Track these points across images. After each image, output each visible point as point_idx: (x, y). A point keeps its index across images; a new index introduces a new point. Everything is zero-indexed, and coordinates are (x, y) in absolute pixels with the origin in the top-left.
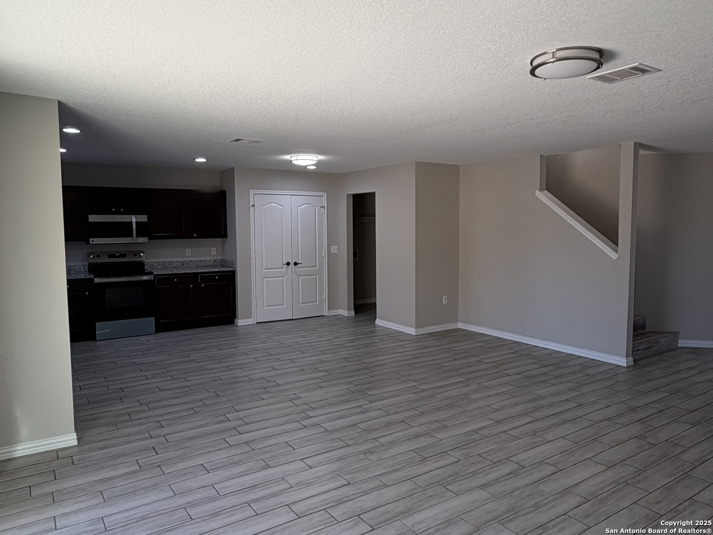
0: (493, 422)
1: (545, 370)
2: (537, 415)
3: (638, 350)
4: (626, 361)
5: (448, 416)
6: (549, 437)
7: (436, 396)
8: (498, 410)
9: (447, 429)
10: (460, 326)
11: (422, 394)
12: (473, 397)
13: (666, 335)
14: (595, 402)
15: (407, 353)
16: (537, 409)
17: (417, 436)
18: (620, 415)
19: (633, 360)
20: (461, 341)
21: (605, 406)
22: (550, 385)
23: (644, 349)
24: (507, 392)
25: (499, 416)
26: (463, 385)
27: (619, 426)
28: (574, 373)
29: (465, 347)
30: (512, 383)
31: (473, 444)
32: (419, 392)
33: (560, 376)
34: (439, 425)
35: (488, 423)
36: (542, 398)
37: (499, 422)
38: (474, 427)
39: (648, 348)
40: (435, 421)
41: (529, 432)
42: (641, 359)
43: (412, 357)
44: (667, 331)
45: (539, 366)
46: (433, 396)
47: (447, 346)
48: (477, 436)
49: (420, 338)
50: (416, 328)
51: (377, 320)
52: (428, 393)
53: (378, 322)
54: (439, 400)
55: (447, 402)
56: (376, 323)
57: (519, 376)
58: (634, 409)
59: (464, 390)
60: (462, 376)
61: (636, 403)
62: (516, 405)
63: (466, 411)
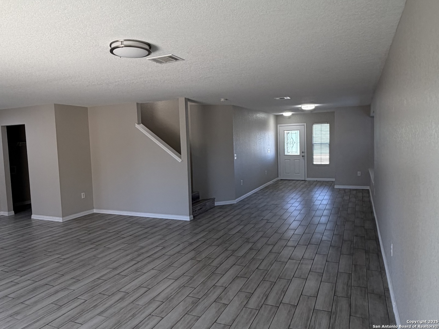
0: (112, 269)
1: (146, 231)
2: (139, 259)
3: (195, 211)
4: (189, 218)
5: (81, 272)
6: (145, 271)
7: (74, 261)
8: (115, 261)
9: (80, 281)
10: (95, 211)
11: (63, 262)
12: (99, 256)
13: (209, 200)
14: (172, 244)
15: (55, 236)
16: (139, 255)
17: (57, 292)
18: (184, 249)
19: (193, 216)
20: (96, 221)
21: (177, 245)
22: (148, 239)
23: (199, 210)
24: (122, 249)
25: (115, 265)
26: (94, 250)
27: (183, 255)
28: (162, 229)
29: (97, 225)
30: (125, 243)
31: (97, 287)
32: (61, 261)
33: (155, 233)
34: (74, 280)
35: (108, 271)
36: (143, 248)
37: (115, 269)
38: (98, 276)
39: (201, 209)
40: (71, 278)
41: (133, 271)
42: (197, 216)
43: (58, 237)
44: (209, 198)
45: (144, 228)
46: (71, 261)
47: (85, 226)
48: (100, 281)
49: (65, 224)
50: (63, 217)
51: (32, 216)
52: (68, 260)
53: (34, 217)
54: (76, 263)
55: (81, 264)
56: (32, 218)
57: (131, 237)
58: (191, 244)
59: (95, 253)
60: (94, 244)
61: (192, 241)
62: (127, 255)
63: (94, 266)
